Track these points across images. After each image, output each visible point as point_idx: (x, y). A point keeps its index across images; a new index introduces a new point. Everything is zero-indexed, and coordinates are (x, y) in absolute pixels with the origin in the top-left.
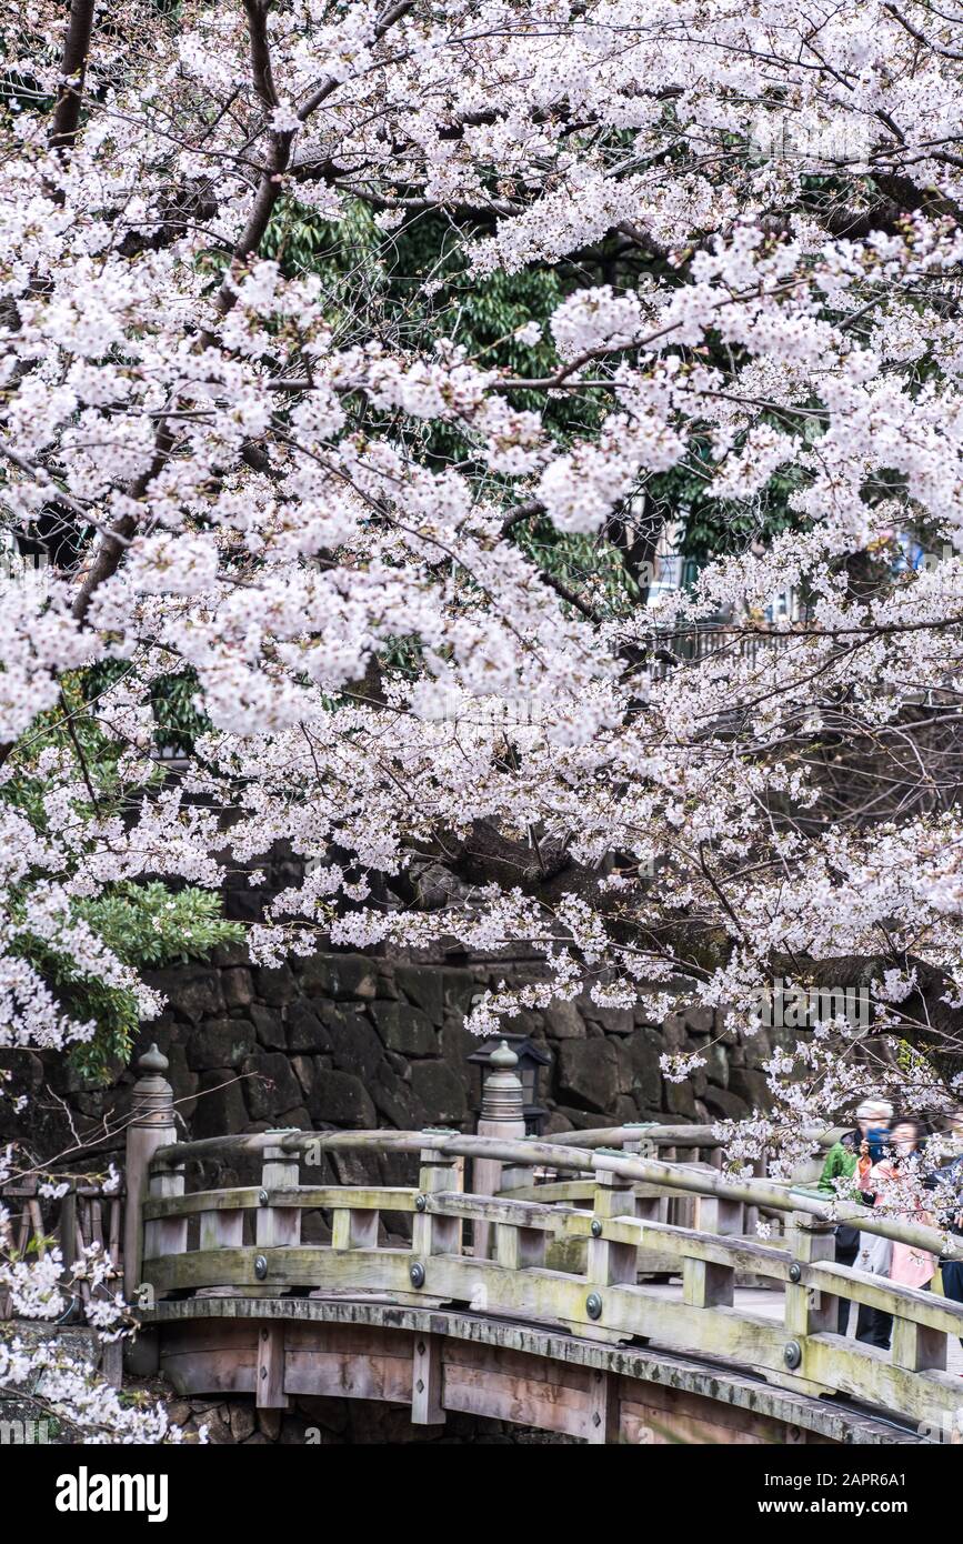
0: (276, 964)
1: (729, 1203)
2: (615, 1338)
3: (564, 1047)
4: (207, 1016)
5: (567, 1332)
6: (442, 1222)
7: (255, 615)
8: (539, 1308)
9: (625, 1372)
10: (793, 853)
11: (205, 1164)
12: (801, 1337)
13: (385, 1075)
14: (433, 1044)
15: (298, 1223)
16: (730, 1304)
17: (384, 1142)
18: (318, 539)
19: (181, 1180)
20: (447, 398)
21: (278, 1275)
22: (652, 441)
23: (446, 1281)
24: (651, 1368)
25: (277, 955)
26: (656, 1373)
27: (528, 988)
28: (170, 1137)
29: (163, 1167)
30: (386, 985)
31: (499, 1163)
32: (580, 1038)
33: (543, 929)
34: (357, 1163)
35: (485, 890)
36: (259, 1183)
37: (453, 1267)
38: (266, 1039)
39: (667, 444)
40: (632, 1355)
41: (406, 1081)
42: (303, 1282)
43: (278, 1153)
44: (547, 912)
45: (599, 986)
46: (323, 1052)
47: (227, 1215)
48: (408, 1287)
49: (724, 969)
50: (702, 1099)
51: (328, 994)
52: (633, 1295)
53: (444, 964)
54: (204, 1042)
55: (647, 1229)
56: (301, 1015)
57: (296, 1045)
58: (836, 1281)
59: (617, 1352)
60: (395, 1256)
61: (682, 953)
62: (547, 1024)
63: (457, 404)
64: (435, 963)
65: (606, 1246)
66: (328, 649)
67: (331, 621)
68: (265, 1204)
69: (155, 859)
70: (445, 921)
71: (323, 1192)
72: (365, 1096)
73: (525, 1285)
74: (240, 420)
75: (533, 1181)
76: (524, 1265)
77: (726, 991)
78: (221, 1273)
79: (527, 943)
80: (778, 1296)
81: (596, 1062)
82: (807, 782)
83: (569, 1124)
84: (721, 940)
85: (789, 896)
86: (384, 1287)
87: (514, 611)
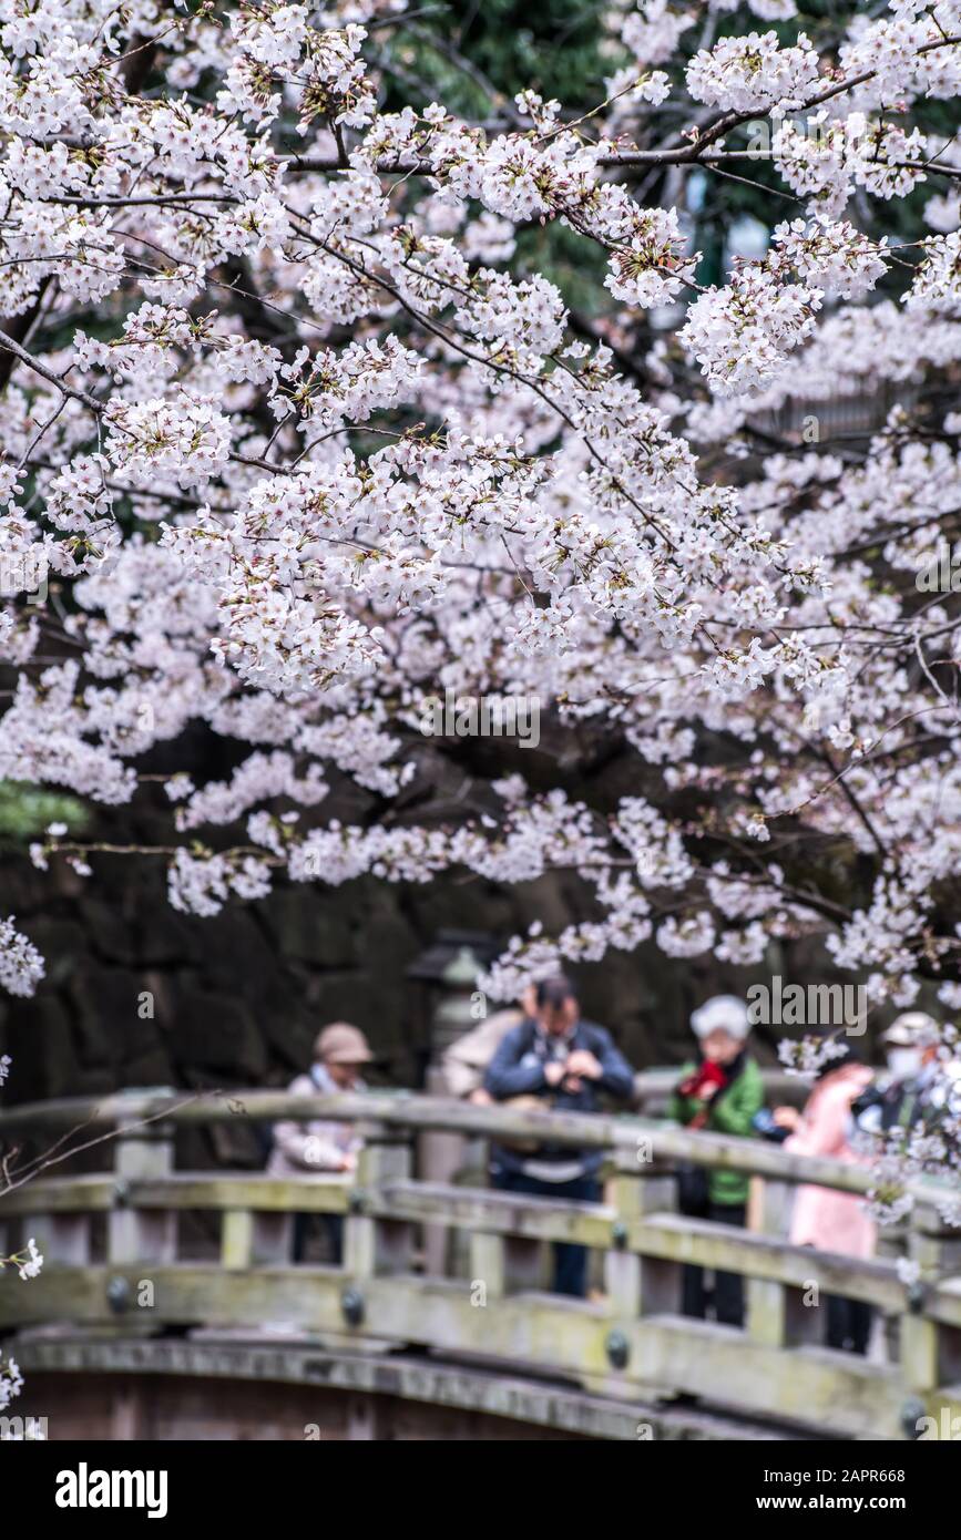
0: (209, 909)
2: (651, 1395)
5: (578, 1387)
6: (390, 1227)
7: (288, 515)
8: (536, 1353)
12: (926, 1393)
13: (280, 997)
15: (172, 1231)
18: (371, 398)
20: (545, 191)
22: (840, 257)
23: (398, 1311)
25: (210, 894)
27: (571, 931)
33: (596, 848)
35: (499, 786)
36: (112, 1170)
37: (407, 1293)
38: (103, 946)
39: (862, 261)
40: (676, 1420)
42: (180, 1316)
43: (140, 1127)
44: (600, 826)
45: (671, 925)
46: (187, 964)
47: (63, 1219)
48: (339, 1323)
49: (867, 911)
52: (675, 1332)
55: (694, 1234)
57: (150, 957)
59: (654, 1415)
60: (319, 1279)
61: (798, 880)
63: (557, 197)
65: (634, 1261)
66: (395, 564)
67: (395, 518)
68: (121, 1203)
70: (454, 841)
71: (209, 1184)
72: (252, 1029)
73: (516, 1319)
74: (253, 226)
76: (513, 1288)
77: (870, 946)
78: (57, 1305)
79: (571, 870)
87: (627, 469)
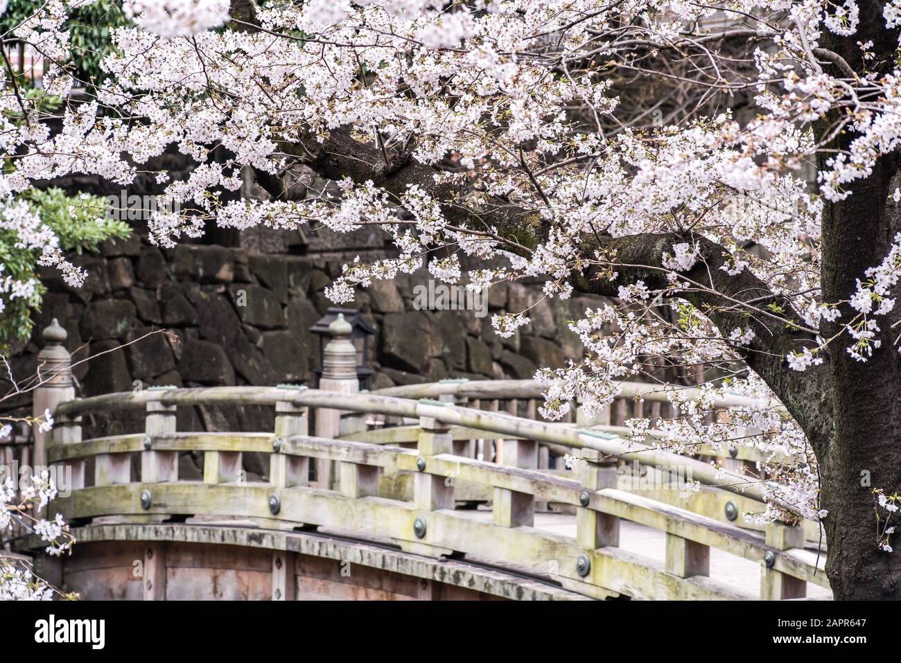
0: (170, 244)
1: (528, 444)
2: (438, 553)
3: (387, 320)
4: (96, 297)
5: (398, 548)
6: (294, 460)
8: (374, 530)
9: (446, 581)
10: (593, 151)
11: (96, 416)
12: (590, 551)
13: (242, 343)
14: (280, 318)
15: (176, 463)
16: (531, 525)
17: (246, 397)
19: (78, 429)
21: (160, 505)
23: (299, 507)
24: (468, 577)
25: (173, 237)
26: (471, 582)
27: (377, 263)
28: (68, 395)
29: (64, 419)
30: (241, 270)
31: (338, 413)
32: (398, 313)
33: (390, 214)
34: (220, 416)
35: (340, 183)
36: (142, 430)
37: (304, 497)
38: (144, 315)
40: (452, 567)
41: (259, 349)
42: (181, 511)
43: (159, 407)
44: (394, 201)
45: (435, 261)
46: (190, 325)
47: (117, 457)
48: (267, 513)
49: (544, 245)
50: (499, 361)
51: (194, 278)
52: (452, 518)
53: (289, 253)
54: (93, 318)
55: (462, 464)
56: (172, 295)
57: (169, 320)
58: (619, 505)
59: (440, 565)
60: (256, 489)
61: (505, 233)
62: (373, 301)
64: (281, 253)
65: (429, 478)
68: (148, 448)
69: (79, 161)
70: (311, 207)
71: (196, 438)
72: (226, 361)
73: (363, 511)
75: (365, 428)
76: (362, 495)
78: (113, 505)
79: (378, 226)
80: (569, 519)
81: (413, 331)
82: (608, 94)
83: (391, 382)
84: (536, 222)
85: (593, 185)
86: (247, 513)
